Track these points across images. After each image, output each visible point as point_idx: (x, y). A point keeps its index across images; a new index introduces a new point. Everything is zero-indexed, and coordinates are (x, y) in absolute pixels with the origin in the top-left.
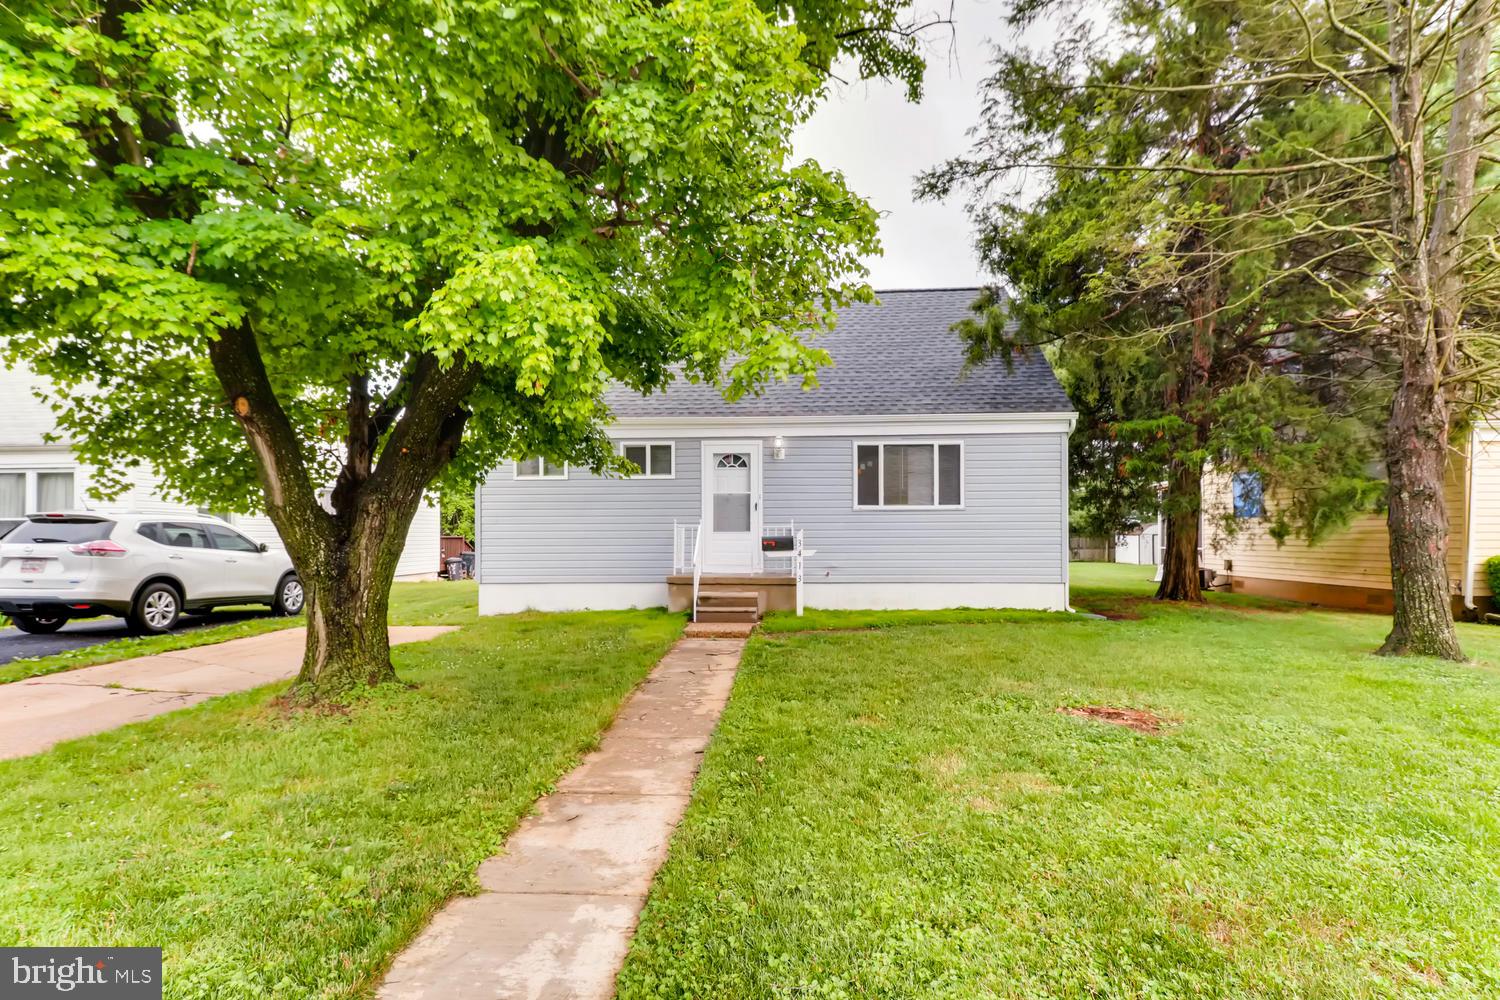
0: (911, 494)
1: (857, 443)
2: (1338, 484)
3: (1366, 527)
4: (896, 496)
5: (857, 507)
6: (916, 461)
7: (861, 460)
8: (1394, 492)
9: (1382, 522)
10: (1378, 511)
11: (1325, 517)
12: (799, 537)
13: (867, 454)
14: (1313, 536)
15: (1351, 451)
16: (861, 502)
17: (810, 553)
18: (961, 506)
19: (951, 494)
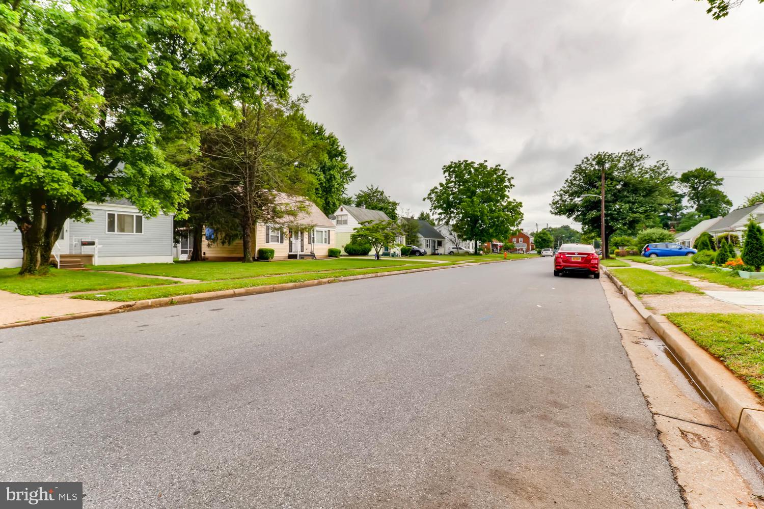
0: (126, 229)
1: (107, 212)
2: (234, 232)
3: (239, 242)
4: (122, 229)
5: (107, 232)
6: (128, 220)
7: (109, 218)
8: (244, 234)
9: (242, 241)
10: (241, 239)
11: (232, 239)
12: (96, 241)
13: (111, 216)
14: (229, 244)
15: (236, 225)
16: (109, 231)
17: (100, 246)
18: (143, 234)
19: (139, 229)
